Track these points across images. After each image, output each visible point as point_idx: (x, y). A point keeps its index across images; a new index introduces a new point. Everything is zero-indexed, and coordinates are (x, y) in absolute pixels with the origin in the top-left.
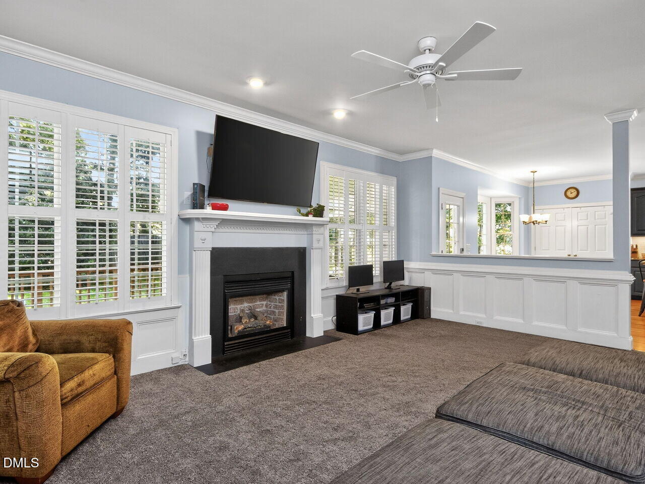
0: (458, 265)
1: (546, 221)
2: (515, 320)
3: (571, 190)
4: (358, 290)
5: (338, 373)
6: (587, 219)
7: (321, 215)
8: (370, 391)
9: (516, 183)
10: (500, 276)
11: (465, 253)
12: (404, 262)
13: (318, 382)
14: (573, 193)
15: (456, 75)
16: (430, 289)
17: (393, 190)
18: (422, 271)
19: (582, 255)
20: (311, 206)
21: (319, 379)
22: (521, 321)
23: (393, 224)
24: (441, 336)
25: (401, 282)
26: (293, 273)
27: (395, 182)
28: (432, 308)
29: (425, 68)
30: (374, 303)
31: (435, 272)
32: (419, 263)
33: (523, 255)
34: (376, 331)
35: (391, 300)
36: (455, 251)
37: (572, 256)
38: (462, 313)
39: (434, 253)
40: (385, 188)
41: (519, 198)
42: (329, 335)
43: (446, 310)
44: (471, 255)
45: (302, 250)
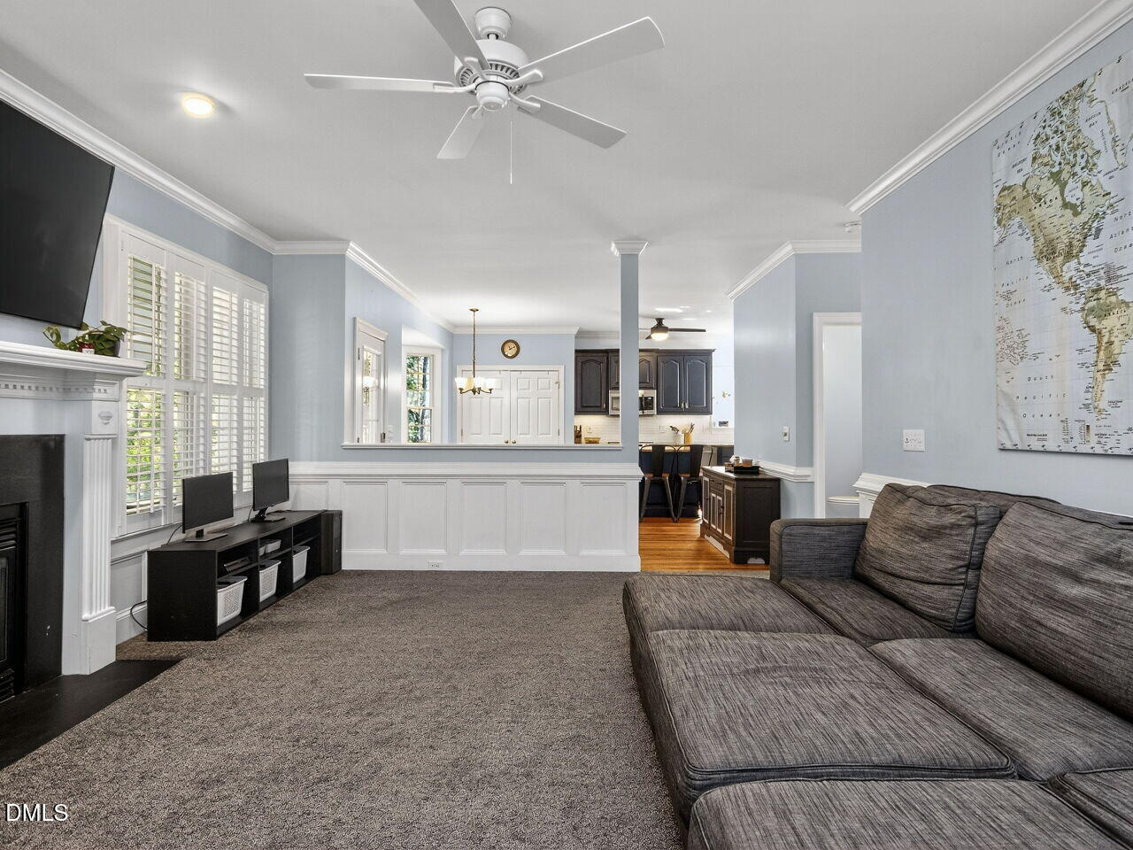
0: (395, 464)
1: (490, 390)
2: (493, 552)
3: (509, 344)
4: (200, 534)
5: (240, 748)
6: (529, 389)
7: (113, 351)
8: (358, 769)
9: (442, 324)
10: (468, 480)
11: (387, 443)
12: (290, 463)
13: (209, 795)
14: (511, 348)
15: (538, 105)
16: (340, 513)
17: (262, 311)
18: (323, 479)
19: (523, 441)
20: (80, 326)
21: (204, 785)
22: (502, 552)
23: (262, 382)
24: (392, 603)
25: (286, 506)
26: (23, 507)
27: (266, 295)
28: (344, 551)
29: (499, 68)
30: (243, 558)
31: (349, 479)
32: (316, 463)
33: (446, 443)
34: (252, 621)
35: (273, 546)
36: (370, 438)
37: (510, 444)
38: (404, 552)
39: (346, 443)
40: (247, 303)
41: (442, 350)
42: (134, 655)
43: (374, 551)
44: (394, 444)
45: (52, 444)
